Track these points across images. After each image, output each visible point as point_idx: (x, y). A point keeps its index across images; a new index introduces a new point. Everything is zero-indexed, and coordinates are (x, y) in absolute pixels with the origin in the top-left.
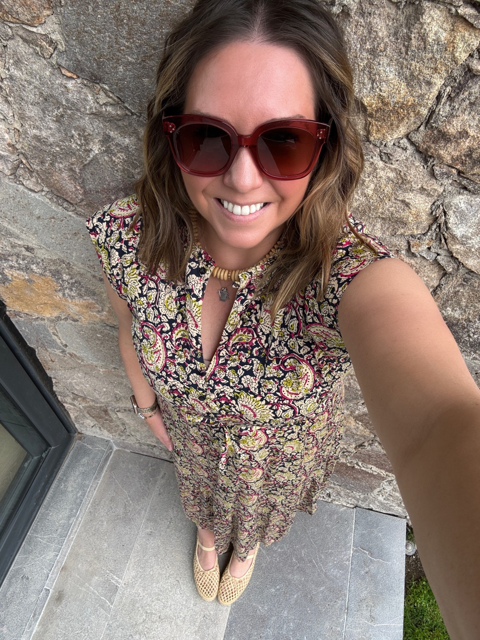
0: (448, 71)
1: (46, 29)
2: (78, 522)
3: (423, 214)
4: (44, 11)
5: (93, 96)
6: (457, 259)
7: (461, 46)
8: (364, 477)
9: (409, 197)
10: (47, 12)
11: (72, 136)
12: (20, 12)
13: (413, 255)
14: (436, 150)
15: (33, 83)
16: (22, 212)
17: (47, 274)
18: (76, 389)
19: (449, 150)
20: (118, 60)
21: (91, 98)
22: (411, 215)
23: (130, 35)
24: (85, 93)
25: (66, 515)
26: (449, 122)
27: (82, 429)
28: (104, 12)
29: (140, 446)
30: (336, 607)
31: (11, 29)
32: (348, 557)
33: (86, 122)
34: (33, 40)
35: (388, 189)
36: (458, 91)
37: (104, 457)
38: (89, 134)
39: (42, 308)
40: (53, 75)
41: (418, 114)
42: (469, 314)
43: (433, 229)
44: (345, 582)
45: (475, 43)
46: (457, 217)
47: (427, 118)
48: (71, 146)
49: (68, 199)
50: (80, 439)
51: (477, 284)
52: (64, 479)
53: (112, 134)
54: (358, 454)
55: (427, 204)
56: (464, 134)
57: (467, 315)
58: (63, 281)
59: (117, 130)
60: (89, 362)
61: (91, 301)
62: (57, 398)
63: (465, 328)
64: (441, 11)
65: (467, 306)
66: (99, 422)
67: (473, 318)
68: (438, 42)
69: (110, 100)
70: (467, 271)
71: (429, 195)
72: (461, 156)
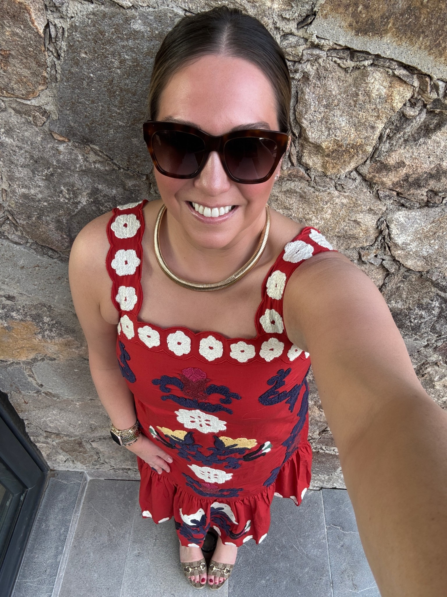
0: (388, 117)
1: (40, 102)
2: (65, 559)
3: (371, 229)
4: (39, 87)
5: (83, 155)
6: (399, 262)
7: (397, 98)
8: (328, 459)
9: (360, 217)
10: (41, 88)
11: (61, 192)
12: (15, 88)
13: (364, 263)
14: (380, 178)
15: (24, 148)
16: (6, 264)
17: (27, 318)
18: (50, 427)
19: (390, 177)
20: (110, 124)
21: (81, 157)
22: (361, 231)
23: (122, 103)
24: (75, 154)
25: (52, 554)
26: (389, 156)
27: (55, 465)
28: (98, 86)
29: (115, 471)
30: (323, 584)
31: (4, 103)
32: (323, 535)
33: (75, 179)
34: (26, 111)
35: (343, 212)
36: (396, 132)
37: (81, 489)
38: (78, 189)
39: (18, 352)
40: (45, 140)
41: (364, 152)
42: (409, 304)
43: (379, 240)
44: (325, 558)
45: (408, 96)
46: (398, 229)
47: (372, 154)
48: (59, 200)
49: (54, 248)
50: (53, 476)
51: (414, 279)
52: (44, 518)
53: (100, 187)
54: (321, 439)
55: (373, 221)
56: (401, 164)
57: (408, 305)
58: (43, 323)
59: (105, 183)
60: (65, 398)
61: (70, 338)
62: (30, 439)
63: (407, 316)
64: (381, 73)
65: (407, 298)
66: (72, 456)
67: (413, 307)
68: (380, 97)
69: (99, 158)
70: (406, 270)
71: (375, 214)
72: (400, 181)
